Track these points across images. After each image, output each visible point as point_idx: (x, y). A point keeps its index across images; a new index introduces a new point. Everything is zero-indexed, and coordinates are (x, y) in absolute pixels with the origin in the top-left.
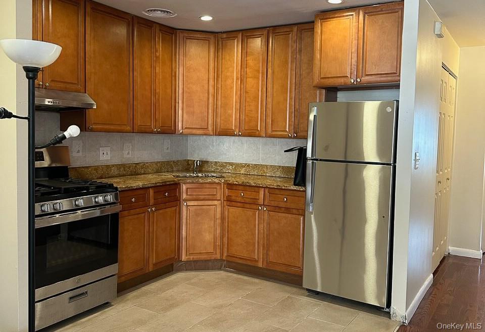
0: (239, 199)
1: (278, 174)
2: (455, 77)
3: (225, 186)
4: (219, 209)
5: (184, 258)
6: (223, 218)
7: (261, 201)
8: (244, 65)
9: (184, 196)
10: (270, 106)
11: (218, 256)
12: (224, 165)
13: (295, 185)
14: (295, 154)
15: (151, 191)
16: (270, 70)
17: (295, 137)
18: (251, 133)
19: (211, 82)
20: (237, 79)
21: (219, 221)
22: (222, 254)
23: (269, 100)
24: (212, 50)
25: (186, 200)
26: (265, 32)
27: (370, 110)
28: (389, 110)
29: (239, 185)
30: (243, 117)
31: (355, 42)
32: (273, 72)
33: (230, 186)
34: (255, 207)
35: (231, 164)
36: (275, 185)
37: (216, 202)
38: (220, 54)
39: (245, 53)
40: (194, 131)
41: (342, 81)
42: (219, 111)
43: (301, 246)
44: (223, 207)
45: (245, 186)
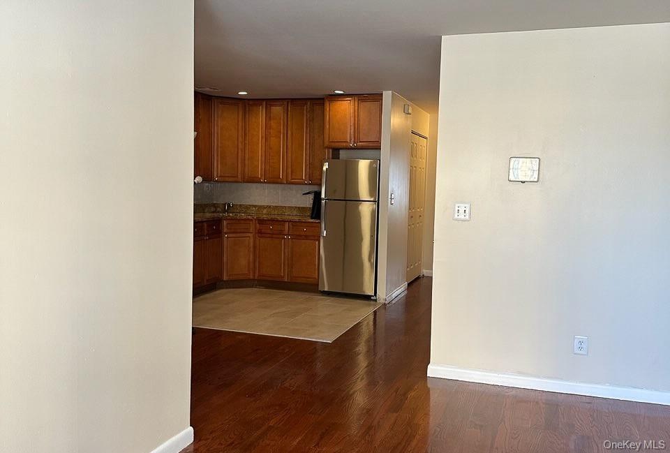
0: (269, 231)
1: (295, 213)
2: (426, 138)
3: (257, 222)
4: (252, 240)
5: (225, 278)
6: (255, 247)
7: (286, 232)
8: (268, 127)
9: (225, 230)
10: (289, 159)
11: (251, 277)
12: (248, 207)
13: (312, 218)
14: (311, 196)
15: (205, 224)
16: (289, 133)
17: (310, 184)
18: (274, 180)
19: (240, 139)
20: (262, 137)
21: (252, 249)
22: (254, 276)
23: (290, 155)
24: (241, 113)
25: (226, 233)
26: (285, 103)
27: (363, 166)
28: (374, 165)
29: (268, 220)
30: (268, 168)
31: (352, 119)
32: (292, 134)
33: (261, 221)
34: (281, 236)
35: (255, 206)
36: (296, 219)
37: (249, 235)
38: (247, 116)
39: (269, 118)
40: (227, 179)
41: (344, 144)
42: (247, 162)
43: (317, 263)
44: (255, 238)
45: (273, 221)
